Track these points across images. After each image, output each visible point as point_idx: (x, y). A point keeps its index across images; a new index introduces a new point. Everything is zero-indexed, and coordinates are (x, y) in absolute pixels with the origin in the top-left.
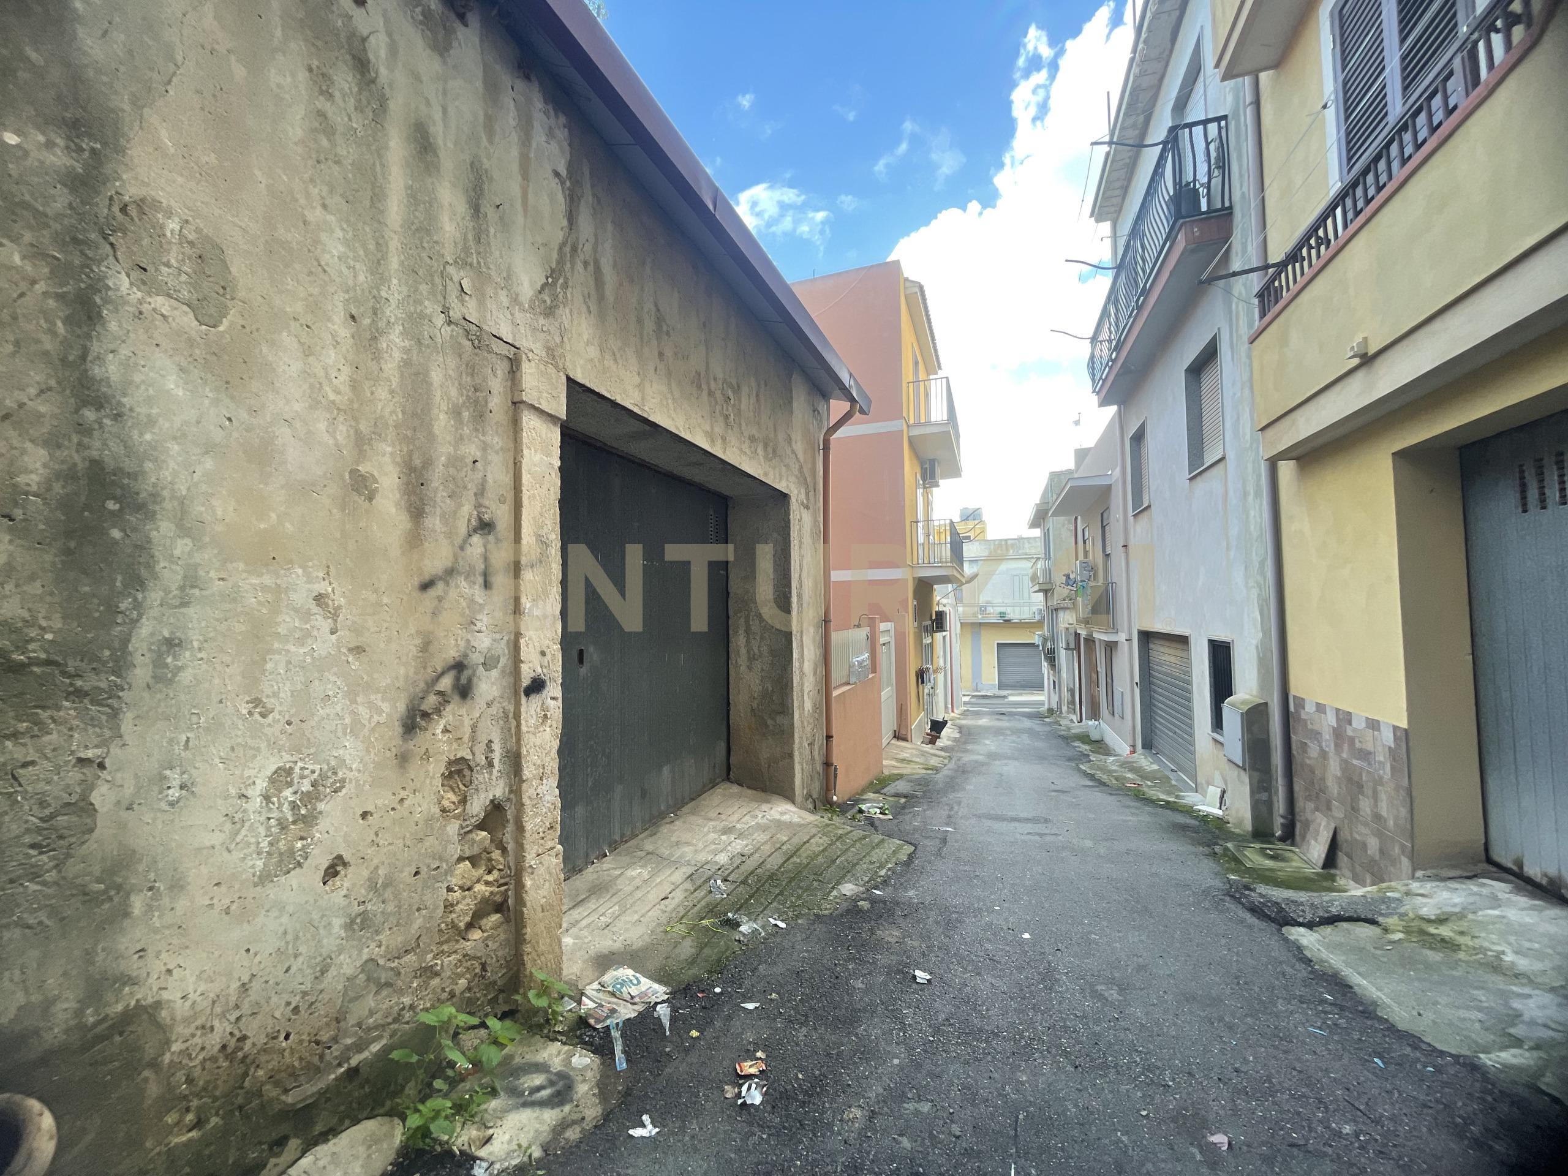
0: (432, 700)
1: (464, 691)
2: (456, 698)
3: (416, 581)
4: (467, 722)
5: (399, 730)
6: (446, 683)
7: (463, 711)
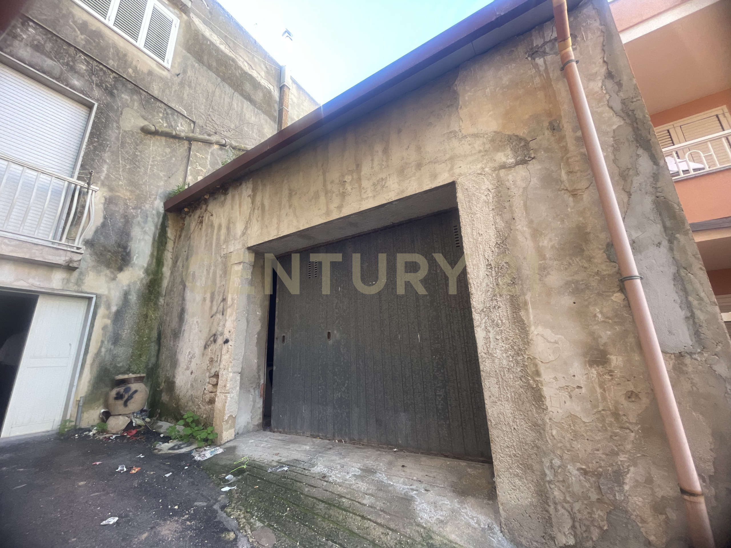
0: (209, 342)
1: (215, 341)
2: (213, 343)
3: (210, 316)
4: (215, 349)
5: (203, 348)
6: (212, 339)
7: (214, 346)
